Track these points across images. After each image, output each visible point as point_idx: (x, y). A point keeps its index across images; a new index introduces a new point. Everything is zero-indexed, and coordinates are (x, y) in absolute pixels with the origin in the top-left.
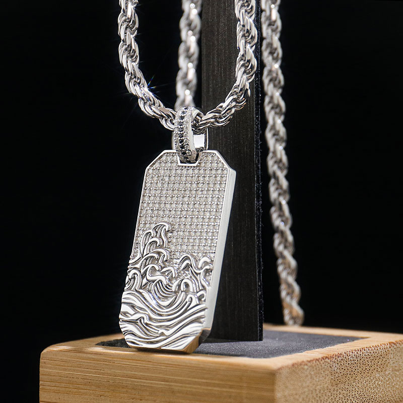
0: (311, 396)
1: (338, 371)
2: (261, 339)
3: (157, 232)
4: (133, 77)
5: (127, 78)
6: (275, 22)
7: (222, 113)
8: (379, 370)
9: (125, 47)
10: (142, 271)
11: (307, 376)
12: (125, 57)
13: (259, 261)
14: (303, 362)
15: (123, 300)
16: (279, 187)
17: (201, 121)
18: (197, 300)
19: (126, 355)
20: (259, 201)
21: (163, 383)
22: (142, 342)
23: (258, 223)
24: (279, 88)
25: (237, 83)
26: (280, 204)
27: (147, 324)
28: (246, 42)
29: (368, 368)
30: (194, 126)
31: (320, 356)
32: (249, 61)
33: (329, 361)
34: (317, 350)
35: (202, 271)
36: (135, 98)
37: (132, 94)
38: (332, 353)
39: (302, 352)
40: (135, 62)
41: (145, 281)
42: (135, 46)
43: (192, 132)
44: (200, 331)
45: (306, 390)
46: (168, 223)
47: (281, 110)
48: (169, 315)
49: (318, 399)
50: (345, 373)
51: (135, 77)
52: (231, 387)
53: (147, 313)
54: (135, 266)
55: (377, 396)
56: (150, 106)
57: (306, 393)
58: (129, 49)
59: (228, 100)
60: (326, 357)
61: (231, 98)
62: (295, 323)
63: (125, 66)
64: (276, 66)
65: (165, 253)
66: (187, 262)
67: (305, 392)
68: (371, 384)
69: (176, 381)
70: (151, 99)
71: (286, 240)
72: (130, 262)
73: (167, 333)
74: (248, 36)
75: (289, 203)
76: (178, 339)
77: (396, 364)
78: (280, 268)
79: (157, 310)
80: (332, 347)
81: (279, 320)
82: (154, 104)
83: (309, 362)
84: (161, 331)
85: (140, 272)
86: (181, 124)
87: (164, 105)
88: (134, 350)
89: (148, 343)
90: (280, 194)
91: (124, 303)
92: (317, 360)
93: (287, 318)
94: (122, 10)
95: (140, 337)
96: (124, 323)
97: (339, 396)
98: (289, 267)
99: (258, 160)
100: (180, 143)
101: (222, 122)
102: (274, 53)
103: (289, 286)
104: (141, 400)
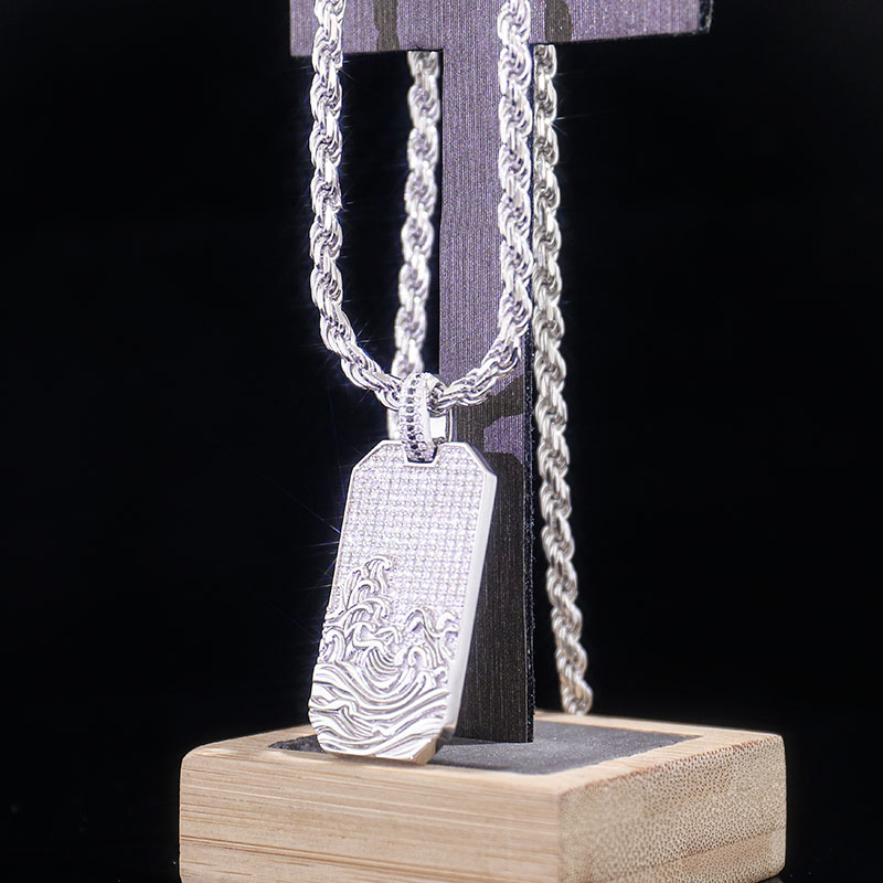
0: (612, 834)
1: (655, 793)
2: (530, 740)
3: (369, 571)
4: (333, 324)
5: (323, 325)
6: (552, 234)
7: (477, 384)
8: (718, 790)
9: (321, 276)
10: (347, 633)
11: (607, 803)
12: (321, 292)
13: (528, 616)
14: (601, 781)
15: (315, 678)
16: (556, 495)
17: (442, 396)
18: (434, 681)
19: (319, 765)
20: (529, 522)
21: (378, 811)
22: (345, 745)
23: (528, 556)
24: (558, 339)
25: (501, 337)
26: (558, 522)
27: (352, 717)
28: (515, 273)
29: (700, 787)
30: (432, 403)
31: (628, 771)
32: (519, 304)
33: (641, 778)
34: (621, 759)
35: (442, 635)
36: (337, 357)
37: (331, 352)
38: (644, 766)
39: (596, 764)
40: (335, 300)
41: (350, 648)
42: (337, 276)
43: (428, 413)
44: (439, 731)
45: (606, 825)
46: (387, 557)
47: (559, 374)
48: (389, 704)
49: (623, 838)
50: (666, 796)
51: (337, 324)
52: (488, 820)
53: (353, 699)
54: (335, 624)
55: (714, 832)
56: (359, 371)
57: (606, 831)
58: (327, 279)
59: (486, 365)
60: (637, 773)
61: (492, 361)
62: (579, 708)
63: (321, 306)
64: (554, 303)
65: (383, 605)
66: (417, 620)
67: (604, 829)
68: (705, 812)
69: (399, 809)
70: (362, 358)
71: (566, 578)
72: (327, 617)
73: (386, 732)
74: (519, 264)
75: (570, 520)
76: (403, 742)
77: (742, 780)
78: (556, 623)
79: (369, 695)
80: (644, 754)
81: (554, 705)
82: (366, 367)
83: (611, 780)
84: (375, 727)
85: (343, 633)
86: (410, 401)
87: (382, 368)
88: (332, 756)
89: (355, 747)
90: (555, 507)
91: (317, 682)
92: (623, 777)
93: (566, 701)
94: (316, 219)
95: (341, 737)
96: (317, 715)
97: (656, 833)
98: (571, 620)
99: (529, 457)
100: (409, 430)
101: (475, 399)
102: (551, 284)
103: (570, 650)
104: (343, 837)
